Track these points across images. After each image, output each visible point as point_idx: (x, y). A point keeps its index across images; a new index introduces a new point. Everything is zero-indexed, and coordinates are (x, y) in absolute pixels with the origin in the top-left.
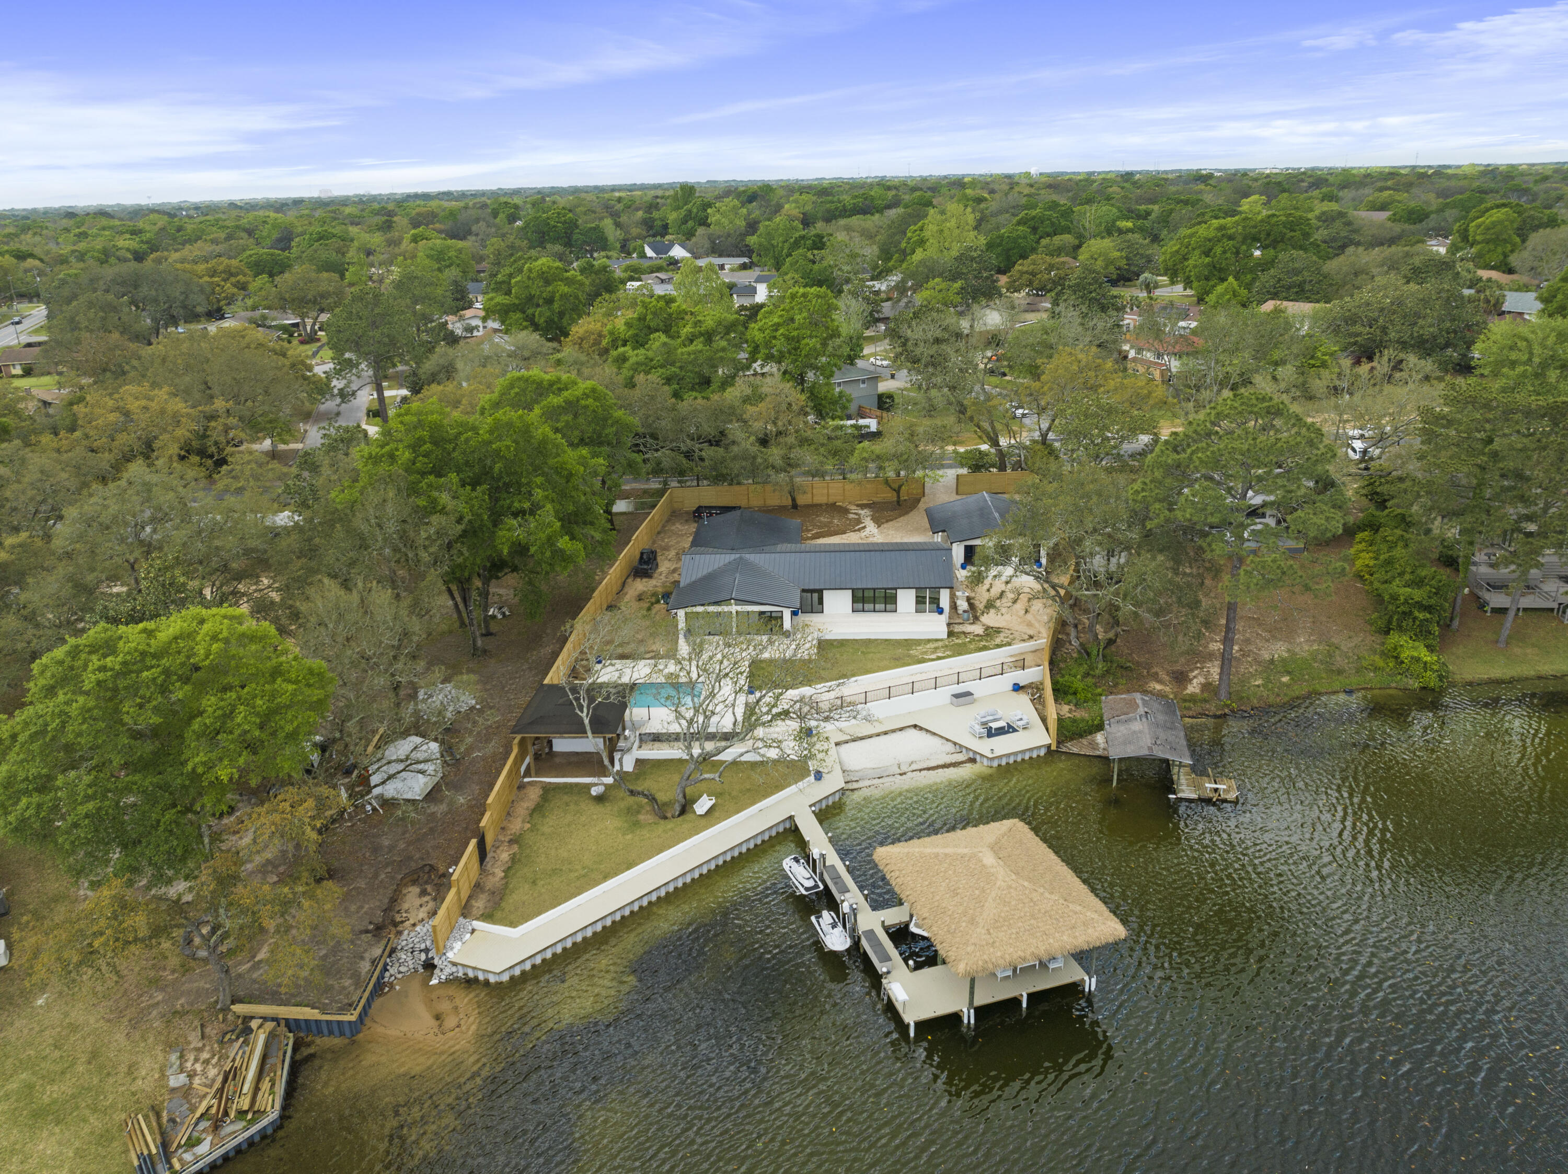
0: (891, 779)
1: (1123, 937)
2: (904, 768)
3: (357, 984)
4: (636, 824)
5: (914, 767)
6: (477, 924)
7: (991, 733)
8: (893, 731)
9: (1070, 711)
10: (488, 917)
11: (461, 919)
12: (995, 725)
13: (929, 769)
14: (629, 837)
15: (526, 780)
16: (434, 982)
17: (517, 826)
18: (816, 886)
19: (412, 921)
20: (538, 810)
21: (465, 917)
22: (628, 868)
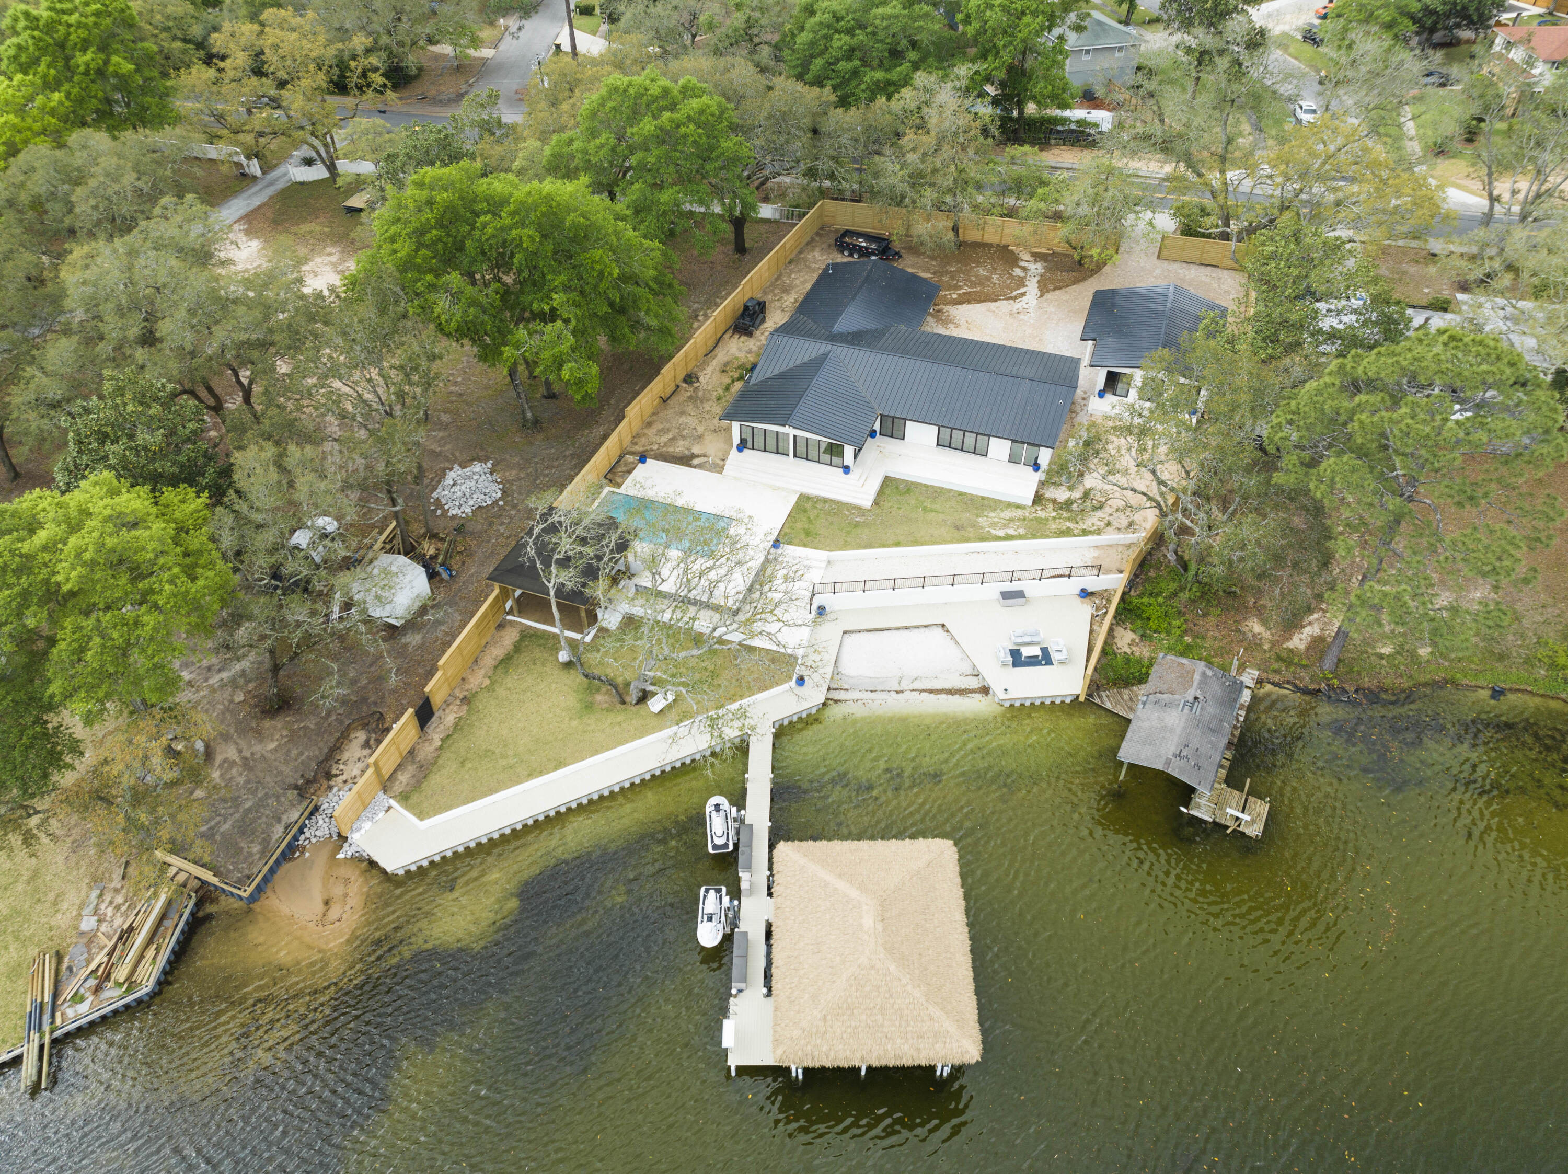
0: (884, 696)
1: (973, 1061)
2: (905, 685)
3: (263, 852)
4: (589, 707)
5: (918, 685)
6: (392, 802)
7: (1017, 659)
8: (918, 627)
9: (1132, 643)
10: (404, 798)
11: (381, 793)
12: (1026, 652)
13: (931, 691)
14: (574, 723)
15: (509, 618)
16: (341, 856)
17: (478, 680)
18: (726, 846)
19: (344, 777)
20: (506, 662)
21: (385, 791)
22: (556, 768)
